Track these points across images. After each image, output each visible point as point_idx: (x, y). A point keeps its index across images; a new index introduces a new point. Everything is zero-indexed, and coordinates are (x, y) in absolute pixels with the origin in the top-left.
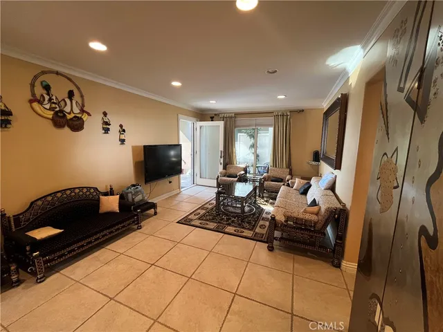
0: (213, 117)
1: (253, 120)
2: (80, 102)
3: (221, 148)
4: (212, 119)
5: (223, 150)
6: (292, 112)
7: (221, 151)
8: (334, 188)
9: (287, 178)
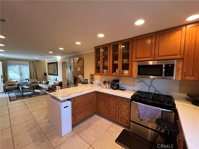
1: (18, 62)
6: (35, 61)
7: (1, 76)
8: (56, 80)
9: (39, 82)
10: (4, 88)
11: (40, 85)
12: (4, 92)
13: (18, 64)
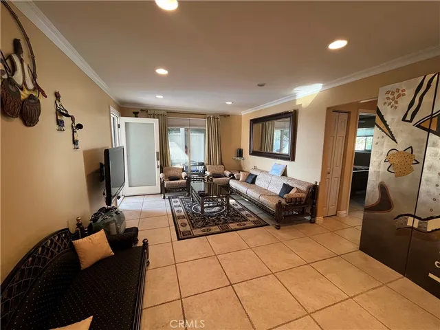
0: (138, 113)
1: (186, 120)
2: (31, 67)
3: (157, 148)
4: (136, 115)
5: (159, 151)
6: (220, 115)
7: (157, 153)
8: (284, 174)
9: (227, 173)
10: (162, 184)
11: (233, 183)
12: (161, 193)
13: (182, 126)
